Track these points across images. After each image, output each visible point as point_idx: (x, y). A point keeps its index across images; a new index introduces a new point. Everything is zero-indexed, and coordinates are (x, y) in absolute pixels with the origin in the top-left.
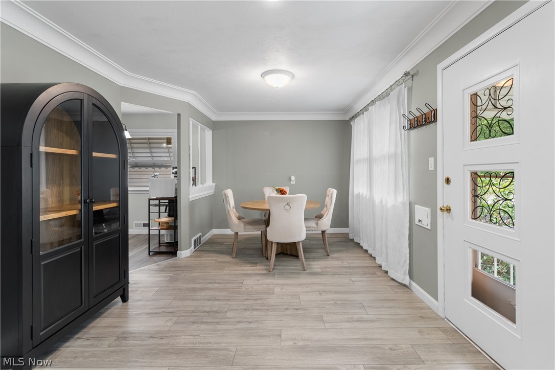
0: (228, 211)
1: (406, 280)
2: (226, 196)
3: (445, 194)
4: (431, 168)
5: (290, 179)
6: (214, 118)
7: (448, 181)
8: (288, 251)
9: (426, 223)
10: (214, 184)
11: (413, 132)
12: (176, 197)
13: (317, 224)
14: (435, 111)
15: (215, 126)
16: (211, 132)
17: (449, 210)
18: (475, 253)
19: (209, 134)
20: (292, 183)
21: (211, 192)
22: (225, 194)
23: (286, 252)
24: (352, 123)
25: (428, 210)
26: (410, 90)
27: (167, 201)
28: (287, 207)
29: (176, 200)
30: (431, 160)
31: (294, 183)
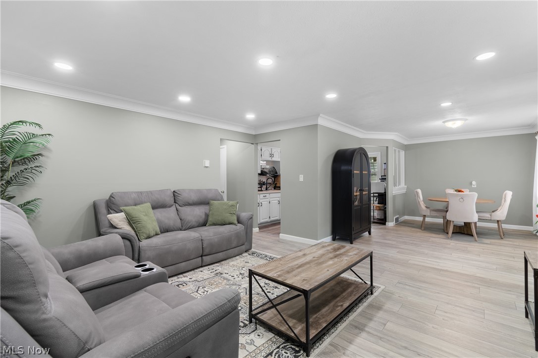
0: (419, 202)
2: (417, 193)
5: (471, 184)
6: (406, 143)
8: (464, 230)
10: (406, 186)
12: (385, 192)
13: (491, 215)
15: (406, 148)
16: (404, 152)
19: (402, 153)
20: (473, 186)
21: (404, 191)
22: (416, 191)
23: (463, 232)
24: (536, 137)
27: (377, 195)
28: (461, 200)
29: (385, 194)
31: (475, 186)
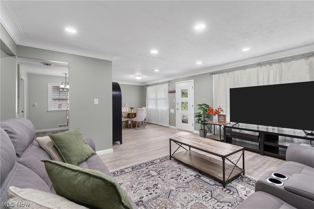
1: (168, 126)
3: (177, 107)
4: (174, 101)
7: (178, 104)
9: (173, 112)
11: (169, 94)
14: (175, 91)
17: (178, 109)
18: (182, 115)
24: (147, 87)
25: (174, 110)
26: (169, 85)
30: (174, 100)
